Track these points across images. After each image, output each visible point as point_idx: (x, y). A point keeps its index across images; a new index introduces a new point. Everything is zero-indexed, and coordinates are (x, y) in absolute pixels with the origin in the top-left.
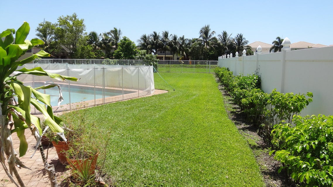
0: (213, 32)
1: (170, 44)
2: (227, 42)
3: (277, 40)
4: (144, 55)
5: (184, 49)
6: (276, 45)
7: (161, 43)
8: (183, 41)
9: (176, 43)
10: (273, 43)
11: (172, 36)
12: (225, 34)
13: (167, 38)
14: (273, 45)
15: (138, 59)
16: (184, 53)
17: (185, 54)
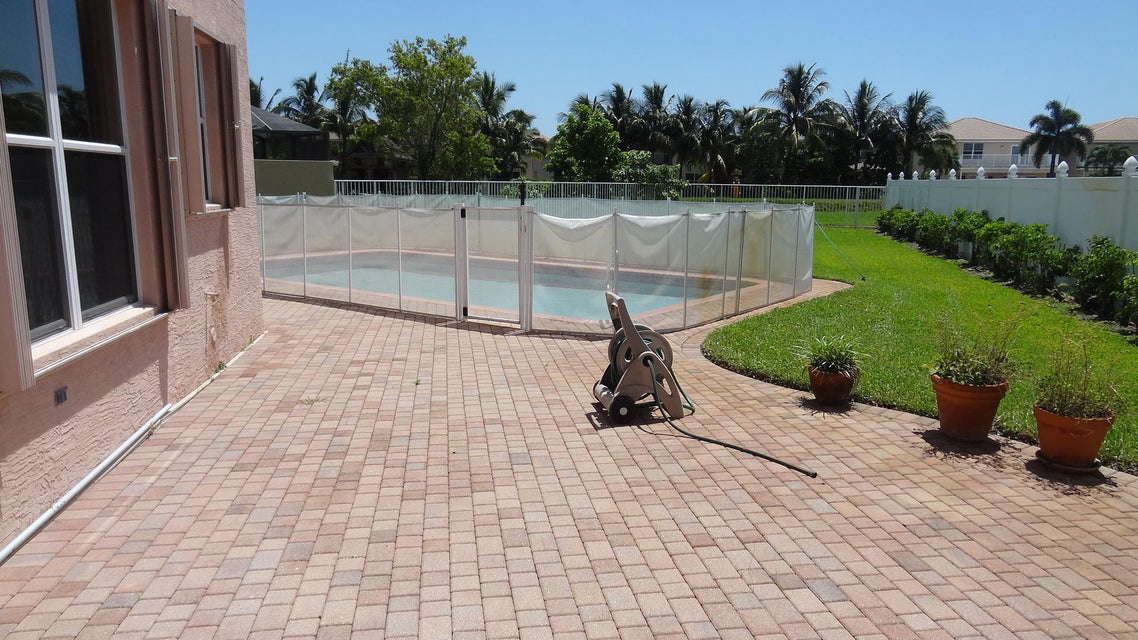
0: (821, 84)
1: (672, 130)
2: (870, 120)
3: (1048, 113)
4: (643, 166)
5: (719, 146)
6: (1043, 132)
7: (642, 123)
8: (717, 117)
9: (690, 125)
10: (1032, 124)
11: (676, 101)
12: (864, 92)
13: (660, 107)
14: (1033, 130)
15: (623, 178)
16: (720, 157)
17: (722, 161)
